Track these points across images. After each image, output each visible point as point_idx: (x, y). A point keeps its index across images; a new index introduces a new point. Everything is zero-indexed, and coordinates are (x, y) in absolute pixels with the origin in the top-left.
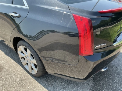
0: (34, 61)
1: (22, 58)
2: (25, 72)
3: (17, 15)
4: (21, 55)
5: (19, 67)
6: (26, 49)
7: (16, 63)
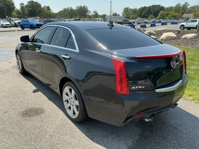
0: (77, 103)
1: (66, 101)
2: (66, 118)
3: (68, 57)
4: (65, 97)
5: (61, 113)
6: (70, 90)
7: (58, 109)
